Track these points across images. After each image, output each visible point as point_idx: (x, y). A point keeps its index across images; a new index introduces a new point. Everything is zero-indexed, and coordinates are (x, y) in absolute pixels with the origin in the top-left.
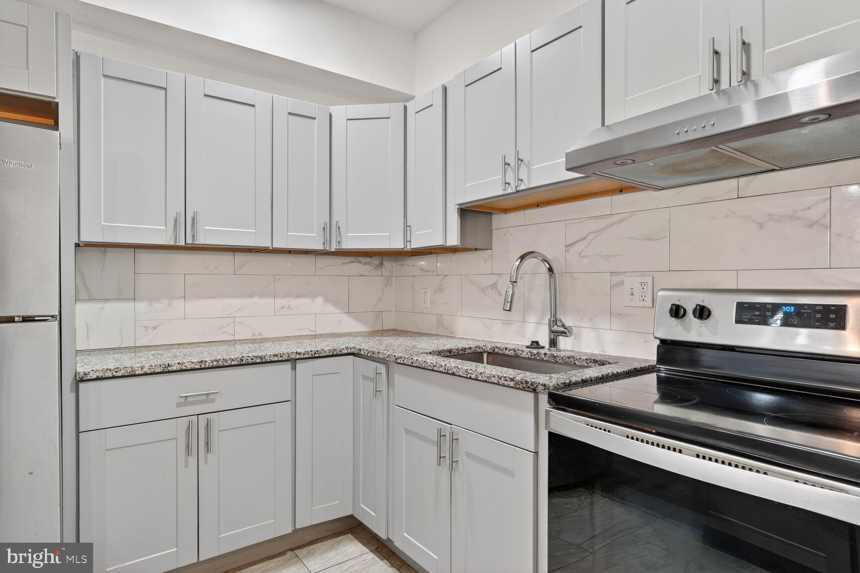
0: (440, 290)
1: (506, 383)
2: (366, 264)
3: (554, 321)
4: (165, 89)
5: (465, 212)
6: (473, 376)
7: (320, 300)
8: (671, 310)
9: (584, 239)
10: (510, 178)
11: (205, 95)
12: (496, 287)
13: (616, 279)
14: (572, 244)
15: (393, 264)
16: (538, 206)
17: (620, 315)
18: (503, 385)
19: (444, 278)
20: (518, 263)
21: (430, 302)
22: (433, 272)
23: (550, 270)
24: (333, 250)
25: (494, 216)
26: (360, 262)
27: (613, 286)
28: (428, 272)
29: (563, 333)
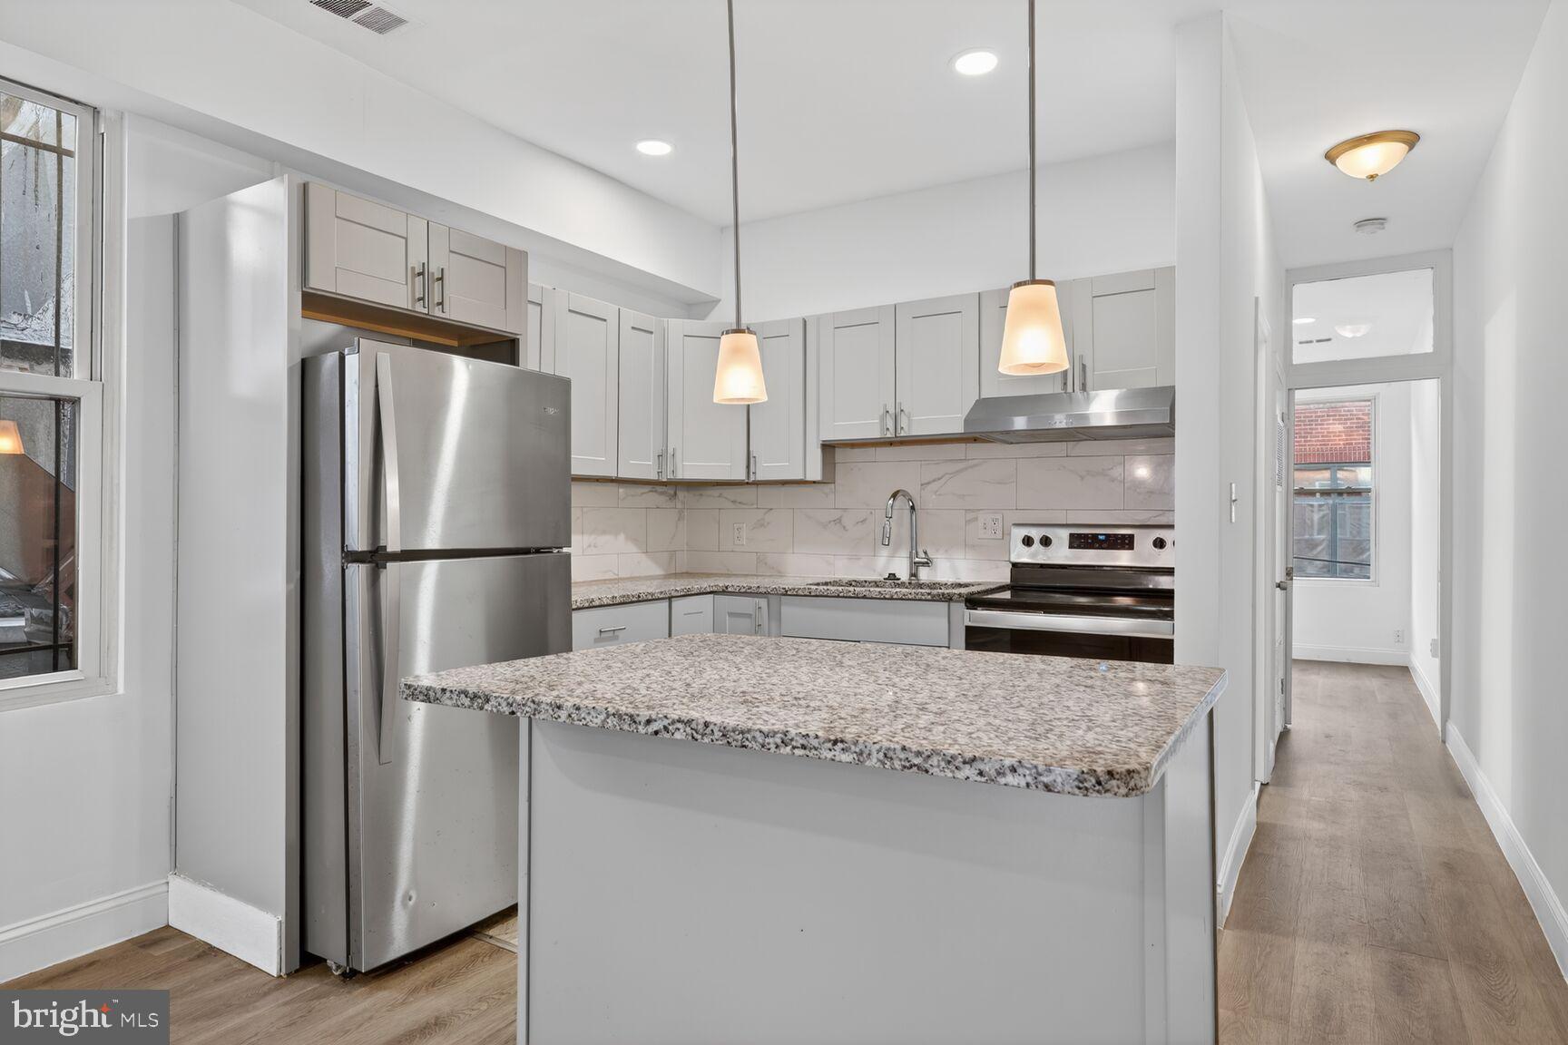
0: (761, 524)
1: (923, 598)
2: (662, 493)
3: (913, 552)
4: (540, 305)
5: (828, 448)
6: (887, 596)
7: (622, 537)
8: (1023, 540)
9: (939, 479)
10: (890, 425)
11: (570, 311)
12: (840, 521)
13: (970, 516)
14: (929, 483)
15: (686, 493)
16: (891, 444)
17: (973, 546)
18: (919, 600)
19: (766, 513)
20: (891, 502)
21: (747, 538)
22: (752, 505)
23: (913, 508)
24: (665, 480)
25: (837, 449)
26: (656, 491)
27: (968, 522)
28: (744, 504)
29: (926, 564)
